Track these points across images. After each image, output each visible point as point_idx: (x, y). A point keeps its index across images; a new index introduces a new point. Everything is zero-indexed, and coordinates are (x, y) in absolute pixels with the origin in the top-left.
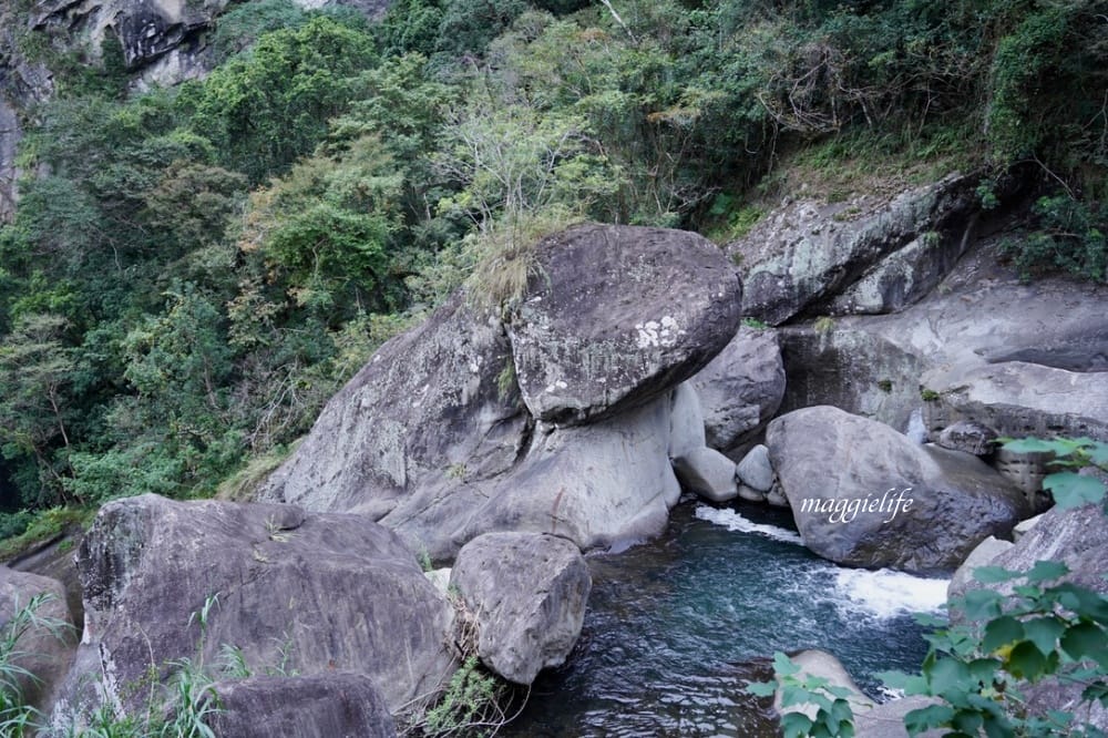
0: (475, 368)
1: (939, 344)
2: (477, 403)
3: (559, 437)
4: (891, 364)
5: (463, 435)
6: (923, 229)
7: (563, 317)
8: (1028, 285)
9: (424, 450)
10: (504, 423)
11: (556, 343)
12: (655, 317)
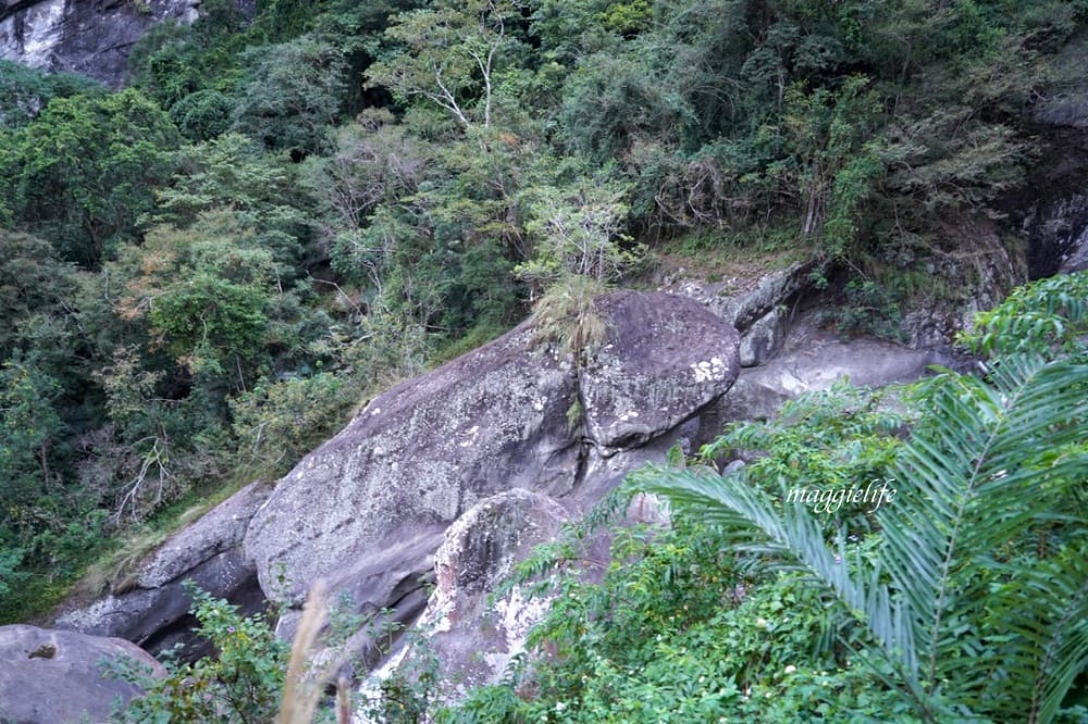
0: (539, 407)
1: (806, 387)
2: (536, 437)
3: (623, 459)
4: (767, 403)
5: (522, 466)
6: (777, 303)
7: (630, 360)
8: (846, 343)
9: (484, 483)
10: (561, 453)
11: (628, 381)
12: (706, 357)
